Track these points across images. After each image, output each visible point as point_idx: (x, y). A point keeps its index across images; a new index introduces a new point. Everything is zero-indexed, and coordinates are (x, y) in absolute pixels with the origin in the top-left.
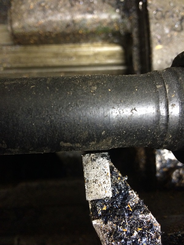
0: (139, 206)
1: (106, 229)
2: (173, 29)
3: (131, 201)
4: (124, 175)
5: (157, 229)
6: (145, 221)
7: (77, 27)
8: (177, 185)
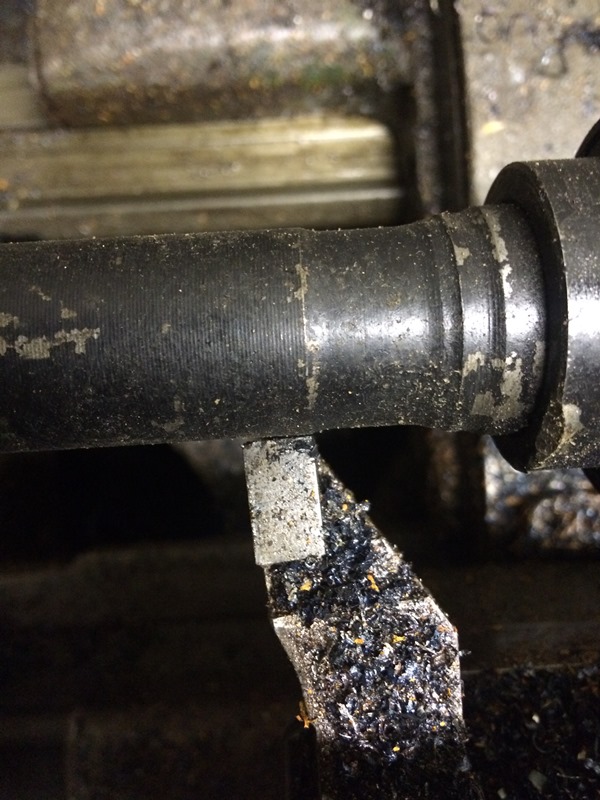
0: (399, 581)
1: (310, 639)
2: (536, 70)
3: (377, 566)
4: (359, 499)
5: (448, 639)
6: (413, 616)
7: (244, 69)
8: (547, 543)
